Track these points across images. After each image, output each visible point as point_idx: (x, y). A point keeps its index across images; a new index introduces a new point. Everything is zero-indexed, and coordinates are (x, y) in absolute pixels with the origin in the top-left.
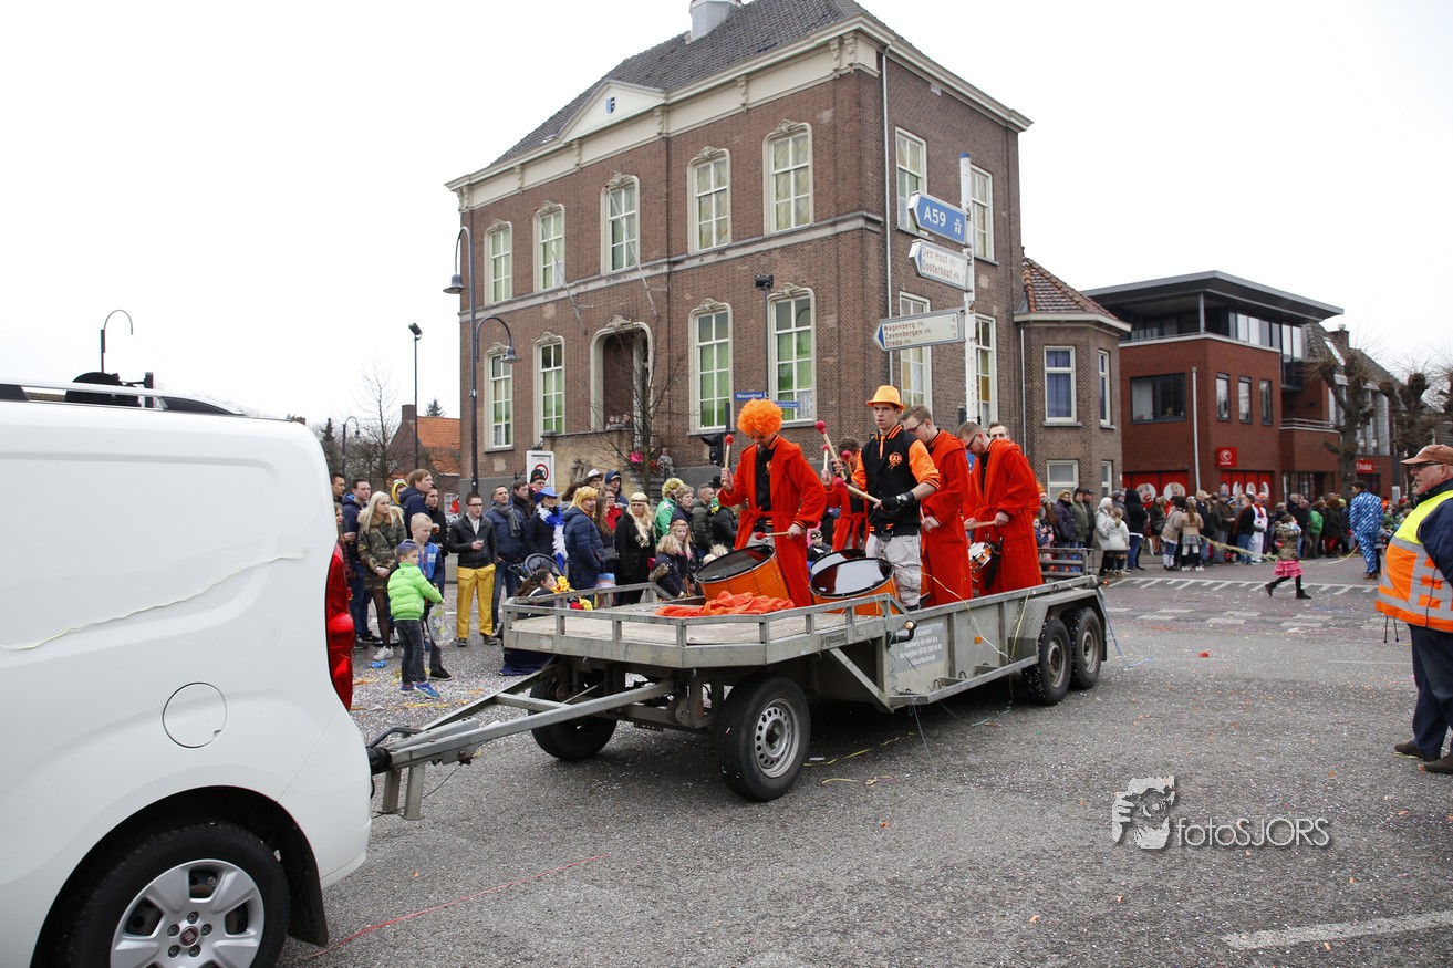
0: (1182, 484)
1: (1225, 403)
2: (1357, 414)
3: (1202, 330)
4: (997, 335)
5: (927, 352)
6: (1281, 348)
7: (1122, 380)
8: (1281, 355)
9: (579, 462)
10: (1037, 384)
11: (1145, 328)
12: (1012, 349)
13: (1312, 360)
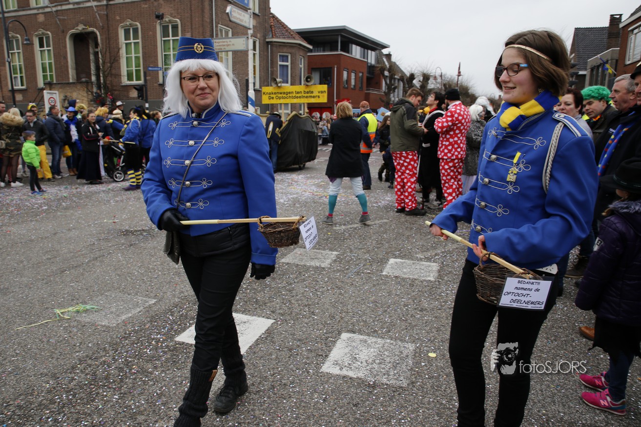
0: (329, 112)
1: (347, 81)
2: (391, 89)
3: (339, 50)
4: (259, 47)
5: (230, 54)
6: (367, 59)
7: (308, 69)
8: (367, 63)
9: (66, 96)
10: (275, 69)
11: (318, 47)
12: (265, 53)
13: (378, 65)
